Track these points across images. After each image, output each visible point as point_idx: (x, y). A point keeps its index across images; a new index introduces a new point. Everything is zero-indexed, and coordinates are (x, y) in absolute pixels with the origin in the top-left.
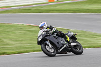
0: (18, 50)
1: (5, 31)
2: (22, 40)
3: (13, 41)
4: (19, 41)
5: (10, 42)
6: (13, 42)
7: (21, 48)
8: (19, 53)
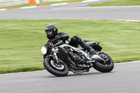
0: (123, 58)
1: (106, 31)
2: (129, 44)
3: (117, 44)
4: (126, 44)
5: (114, 46)
6: (117, 46)
7: (127, 54)
8: (124, 61)
